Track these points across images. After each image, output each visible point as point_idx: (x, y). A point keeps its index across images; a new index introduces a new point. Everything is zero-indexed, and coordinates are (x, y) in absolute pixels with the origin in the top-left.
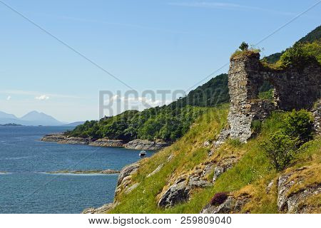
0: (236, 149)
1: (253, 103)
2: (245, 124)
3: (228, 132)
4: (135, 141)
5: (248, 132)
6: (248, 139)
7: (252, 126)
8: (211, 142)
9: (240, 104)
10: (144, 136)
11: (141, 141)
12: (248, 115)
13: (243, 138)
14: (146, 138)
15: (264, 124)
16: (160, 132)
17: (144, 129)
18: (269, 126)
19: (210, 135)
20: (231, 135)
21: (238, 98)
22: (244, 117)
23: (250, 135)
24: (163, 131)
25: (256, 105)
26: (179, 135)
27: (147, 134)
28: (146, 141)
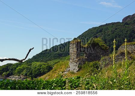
0: (73, 75)
1: (78, 59)
2: (76, 66)
3: (69, 69)
4: (12, 76)
5: (77, 69)
6: (77, 71)
7: (78, 67)
8: (63, 72)
9: (74, 59)
10: (16, 74)
11: (15, 76)
12: (77, 63)
13: (75, 71)
14: (17, 75)
15: (82, 66)
16: (23, 73)
17: (16, 71)
18: (84, 67)
19: (62, 70)
20: (70, 70)
21: (73, 57)
22: (75, 64)
23: (77, 70)
24: (24, 72)
25: (80, 60)
26: (49, 71)
27: (17, 73)
28: (17, 76)
